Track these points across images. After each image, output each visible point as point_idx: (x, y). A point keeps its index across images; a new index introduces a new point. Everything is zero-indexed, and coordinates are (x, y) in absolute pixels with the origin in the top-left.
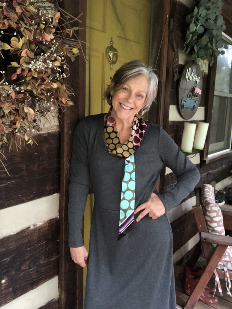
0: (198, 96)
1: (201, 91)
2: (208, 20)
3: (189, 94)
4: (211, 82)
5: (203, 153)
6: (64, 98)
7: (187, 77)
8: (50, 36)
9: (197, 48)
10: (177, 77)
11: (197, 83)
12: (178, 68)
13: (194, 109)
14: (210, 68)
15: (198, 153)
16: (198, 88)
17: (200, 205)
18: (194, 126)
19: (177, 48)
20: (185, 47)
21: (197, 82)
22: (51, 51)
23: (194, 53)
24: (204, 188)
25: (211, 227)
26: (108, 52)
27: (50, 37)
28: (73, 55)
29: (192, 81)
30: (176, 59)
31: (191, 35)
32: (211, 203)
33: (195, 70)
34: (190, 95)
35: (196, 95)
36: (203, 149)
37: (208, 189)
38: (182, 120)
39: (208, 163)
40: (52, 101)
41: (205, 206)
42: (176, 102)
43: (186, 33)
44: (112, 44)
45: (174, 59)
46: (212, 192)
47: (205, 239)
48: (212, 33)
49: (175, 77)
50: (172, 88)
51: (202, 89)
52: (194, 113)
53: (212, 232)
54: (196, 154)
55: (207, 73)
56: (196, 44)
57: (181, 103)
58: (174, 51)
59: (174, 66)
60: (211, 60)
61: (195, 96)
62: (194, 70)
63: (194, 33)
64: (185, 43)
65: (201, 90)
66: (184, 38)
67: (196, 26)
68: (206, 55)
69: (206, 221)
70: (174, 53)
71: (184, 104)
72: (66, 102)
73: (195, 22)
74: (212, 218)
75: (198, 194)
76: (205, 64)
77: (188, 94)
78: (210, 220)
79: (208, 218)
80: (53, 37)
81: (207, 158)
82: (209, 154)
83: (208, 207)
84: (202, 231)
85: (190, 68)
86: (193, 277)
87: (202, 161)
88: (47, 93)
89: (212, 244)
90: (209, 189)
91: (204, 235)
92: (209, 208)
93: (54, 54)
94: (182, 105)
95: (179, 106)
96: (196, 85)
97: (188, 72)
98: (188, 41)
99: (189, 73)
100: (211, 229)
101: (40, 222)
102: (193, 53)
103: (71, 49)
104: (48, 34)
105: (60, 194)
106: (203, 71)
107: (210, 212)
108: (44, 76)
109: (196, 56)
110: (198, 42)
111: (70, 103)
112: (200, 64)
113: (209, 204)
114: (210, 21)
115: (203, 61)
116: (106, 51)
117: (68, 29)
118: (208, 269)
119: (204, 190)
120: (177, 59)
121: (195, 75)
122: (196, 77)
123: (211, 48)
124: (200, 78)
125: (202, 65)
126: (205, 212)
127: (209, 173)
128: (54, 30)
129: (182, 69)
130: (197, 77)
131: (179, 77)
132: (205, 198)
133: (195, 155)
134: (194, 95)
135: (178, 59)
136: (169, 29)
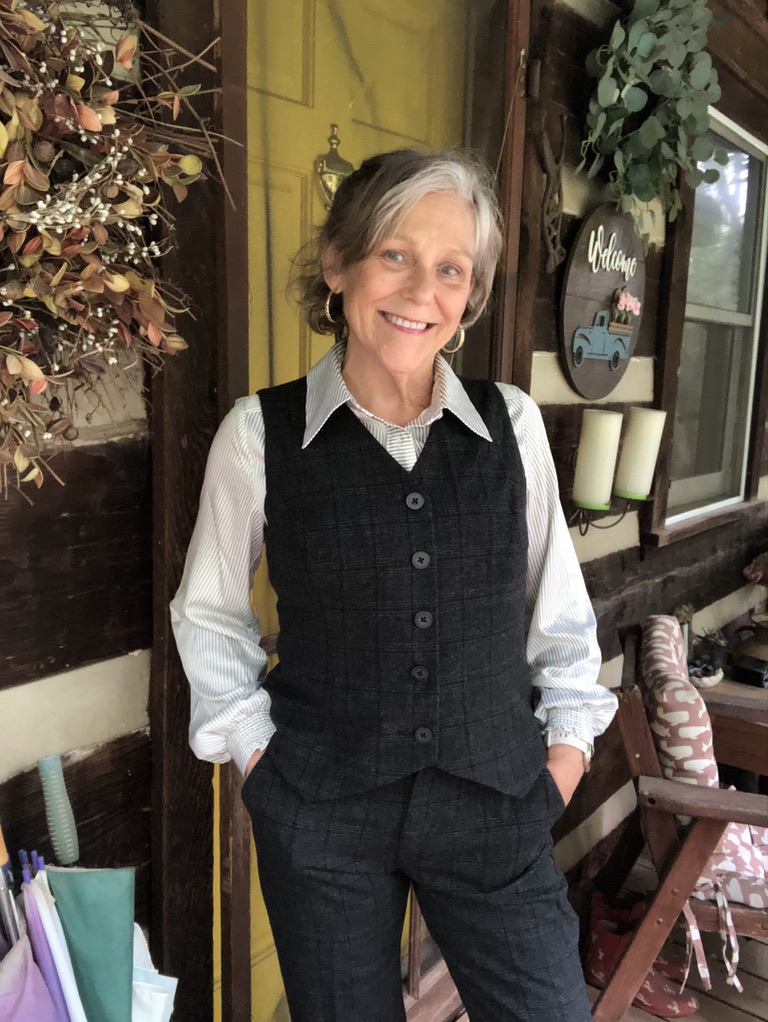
0: (630, 320)
1: (639, 305)
2: (663, 67)
3: (600, 314)
4: (674, 277)
5: (648, 511)
6: (153, 324)
7: (592, 259)
8: (100, 116)
9: (625, 161)
10: (557, 256)
11: (627, 279)
12: (559, 227)
13: (616, 364)
14: (671, 229)
15: (631, 510)
16: (629, 296)
17: (633, 687)
18: (614, 422)
19: (557, 161)
20: (584, 155)
21: (624, 273)
22: (106, 165)
23: (615, 175)
24: (652, 629)
25: (672, 758)
26: (322, 173)
27: (99, 118)
28: (181, 181)
29: (608, 270)
30: (551, 198)
31: (602, 118)
32: (670, 677)
33: (618, 236)
34: (602, 318)
35: (623, 319)
36: (648, 496)
37: (663, 630)
38: (575, 399)
39: (666, 544)
40: (111, 335)
41: (652, 688)
42: (554, 339)
43: (588, 111)
44: (335, 146)
45: (548, 197)
46: (676, 639)
47: (652, 801)
48: (674, 111)
49: (551, 260)
50: (540, 294)
51: (642, 297)
52: (617, 379)
53: (674, 775)
54: (624, 513)
55: (662, 245)
56: (621, 146)
57: (572, 345)
58: (545, 170)
59: (548, 220)
60: (673, 203)
61: (619, 321)
62: (614, 234)
63: (612, 111)
64: (584, 142)
65: (639, 301)
66: (581, 127)
67: (621, 86)
68: (656, 184)
69: (657, 739)
70: (545, 176)
71: (580, 347)
72: (162, 339)
73: (615, 75)
74: (674, 730)
75: (630, 648)
76: (652, 213)
77: (596, 314)
78: (669, 735)
79: (663, 727)
80: (111, 120)
81: (663, 529)
82: (672, 515)
83: (662, 692)
84: (642, 774)
85: (601, 228)
86: (614, 925)
87: (647, 538)
88: (94, 310)
89: (674, 816)
90: (669, 630)
91: (649, 786)
92: (664, 694)
93: (115, 176)
94: (575, 351)
95: (565, 354)
96: (622, 285)
97: (596, 239)
98: (592, 139)
99: (598, 243)
100: (672, 764)
101: (83, 748)
102: (611, 178)
103: (177, 160)
104: (91, 110)
105: (152, 652)
106: (646, 236)
107: (667, 710)
108: (84, 252)
109: (621, 187)
110: (627, 140)
111: (176, 343)
112: (634, 212)
113: (665, 680)
114: (669, 69)
115: (645, 204)
116: (316, 170)
117: (168, 90)
118: (661, 900)
119: (651, 633)
120: (556, 197)
121: (620, 252)
122: (624, 256)
123: (670, 161)
124: (637, 261)
125: (641, 217)
126: (651, 707)
127: (672, 579)
128: (115, 95)
129: (573, 232)
130: (626, 259)
131: (563, 259)
132: (652, 661)
133: (621, 519)
134: (617, 316)
135: (560, 197)
136: (528, 95)
